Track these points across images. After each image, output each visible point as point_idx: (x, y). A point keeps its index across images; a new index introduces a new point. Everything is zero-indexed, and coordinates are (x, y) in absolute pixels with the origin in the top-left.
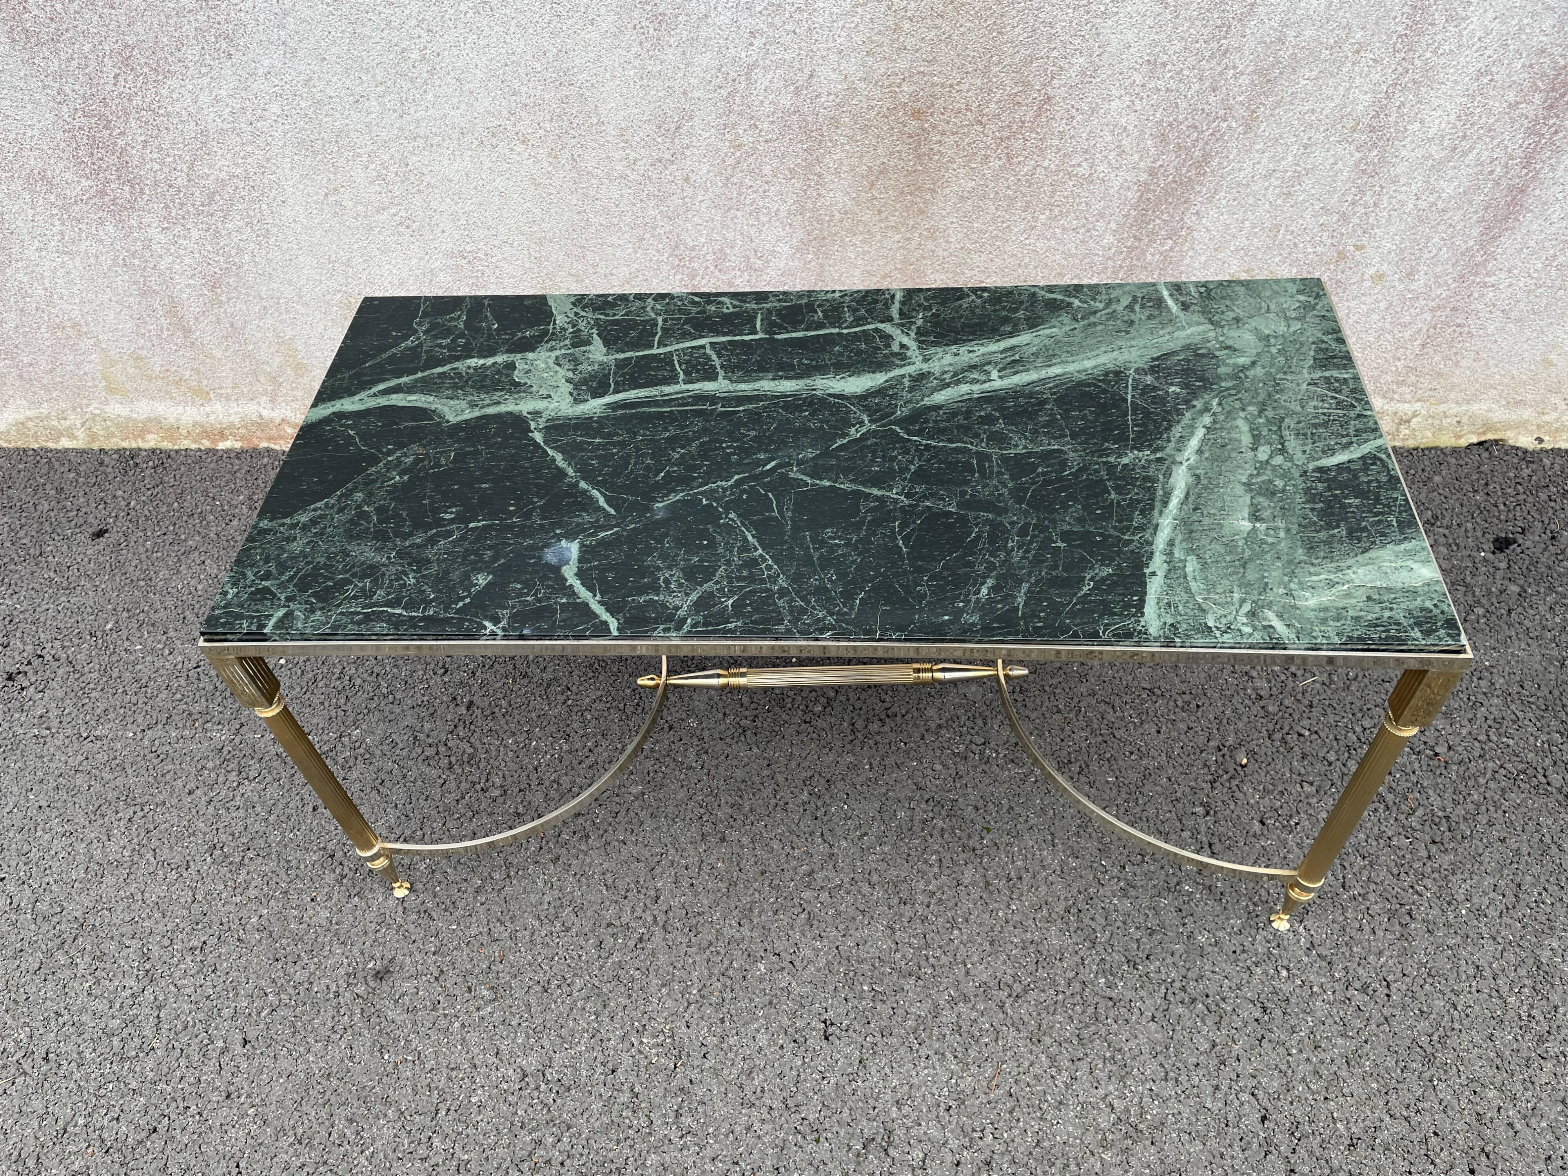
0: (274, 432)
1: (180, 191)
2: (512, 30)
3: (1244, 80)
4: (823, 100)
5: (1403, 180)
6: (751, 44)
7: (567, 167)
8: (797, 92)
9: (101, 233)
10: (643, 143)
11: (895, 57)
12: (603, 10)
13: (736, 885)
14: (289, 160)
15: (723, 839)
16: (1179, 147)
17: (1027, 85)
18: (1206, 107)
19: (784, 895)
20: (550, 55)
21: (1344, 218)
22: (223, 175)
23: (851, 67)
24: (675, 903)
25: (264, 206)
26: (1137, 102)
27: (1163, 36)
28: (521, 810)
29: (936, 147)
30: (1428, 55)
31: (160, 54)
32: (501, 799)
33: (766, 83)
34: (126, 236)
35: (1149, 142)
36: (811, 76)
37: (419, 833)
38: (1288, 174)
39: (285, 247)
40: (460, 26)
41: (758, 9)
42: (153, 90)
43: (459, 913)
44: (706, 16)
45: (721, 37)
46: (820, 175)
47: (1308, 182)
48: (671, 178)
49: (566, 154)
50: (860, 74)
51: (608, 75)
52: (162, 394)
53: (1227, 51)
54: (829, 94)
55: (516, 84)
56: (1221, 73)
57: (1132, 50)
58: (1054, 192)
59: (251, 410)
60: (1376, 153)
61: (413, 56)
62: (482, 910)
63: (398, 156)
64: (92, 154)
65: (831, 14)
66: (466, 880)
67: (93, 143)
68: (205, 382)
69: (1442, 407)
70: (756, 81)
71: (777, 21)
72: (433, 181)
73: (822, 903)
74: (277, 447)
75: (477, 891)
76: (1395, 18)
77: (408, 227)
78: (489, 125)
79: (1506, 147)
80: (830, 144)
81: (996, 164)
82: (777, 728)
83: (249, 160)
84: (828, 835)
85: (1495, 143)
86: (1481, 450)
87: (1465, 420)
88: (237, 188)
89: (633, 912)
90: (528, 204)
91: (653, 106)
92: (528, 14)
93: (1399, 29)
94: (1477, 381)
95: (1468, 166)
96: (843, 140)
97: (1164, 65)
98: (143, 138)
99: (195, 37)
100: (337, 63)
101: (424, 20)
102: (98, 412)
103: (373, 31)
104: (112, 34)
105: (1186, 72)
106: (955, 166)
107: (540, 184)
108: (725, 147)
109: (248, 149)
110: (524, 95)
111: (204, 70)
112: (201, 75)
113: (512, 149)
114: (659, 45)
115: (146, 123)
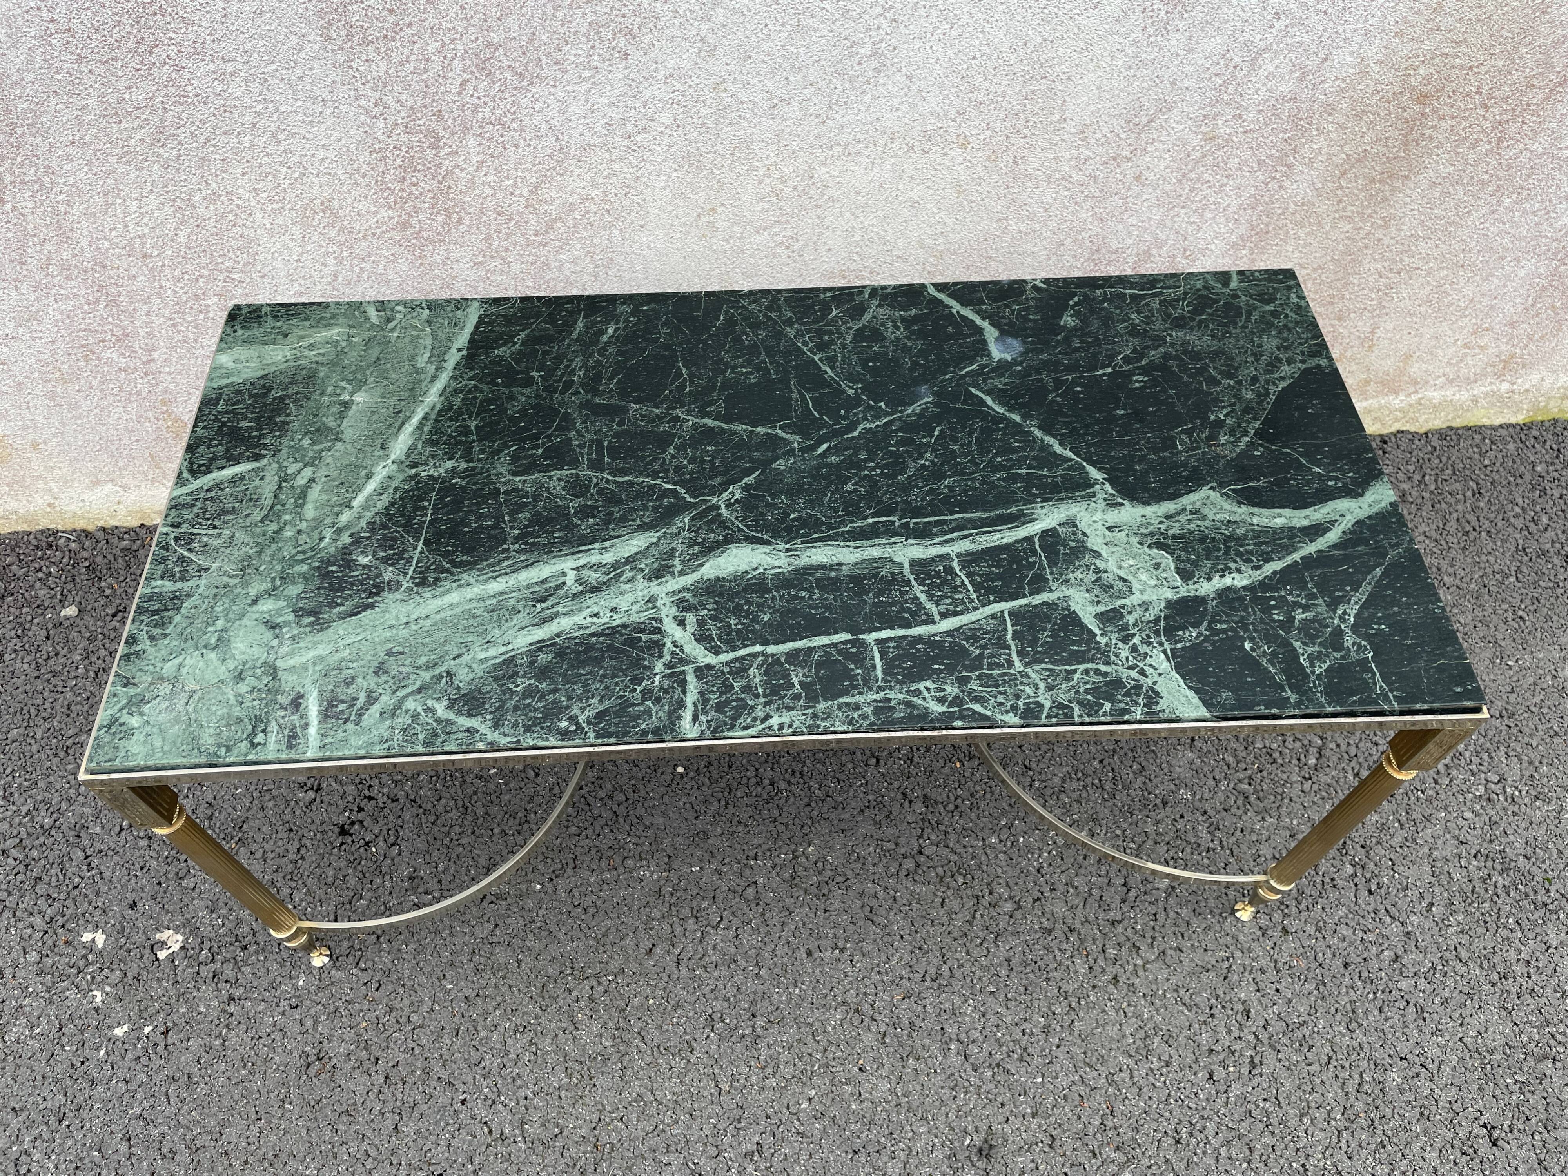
1: (511, 219)
4: (1327, 85)
7: (1003, 171)
8: (1302, 78)
10: (1103, 140)
11: (1424, 38)
13: (1324, 985)
14: (663, 178)
15: (1285, 931)
19: (1380, 988)
22: (574, 198)
23: (1372, 50)
24: (1270, 1014)
25: (616, 232)
28: (1046, 924)
29: (1428, 132)
31: (532, 55)
32: (1018, 915)
33: (1271, 69)
36: (1325, 59)
37: (945, 968)
39: (628, 277)
40: (934, 13)
42: (510, 100)
43: (1038, 1061)
46: (1289, 166)
48: (1119, 177)
49: (1009, 156)
50: (1380, 57)
51: (1091, 67)
54: (1337, 78)
55: (978, 80)
58: (1530, 175)
61: (863, 51)
62: (1061, 1054)
63: (804, 168)
64: (404, 178)
66: (1026, 1020)
67: (409, 166)
70: (1260, 68)
72: (836, 195)
73: (1424, 992)
75: (1046, 1030)
77: (788, 248)
78: (929, 127)
80: (1315, 133)
81: (1483, 148)
82: (1279, 790)
83: (613, 180)
84: (1393, 910)
88: (587, 212)
89: (1229, 1032)
90: (942, 214)
91: (1130, 98)
96: (1331, 128)
98: (480, 157)
99: (587, 34)
100: (764, 62)
101: (891, 7)
103: (823, 22)
104: (472, 30)
106: (1440, 151)
107: (965, 190)
108: (1195, 140)
109: (616, 167)
110: (983, 92)
111: (586, 74)
112: (581, 79)
113: (946, 154)
114: (1165, 29)
115: (490, 140)
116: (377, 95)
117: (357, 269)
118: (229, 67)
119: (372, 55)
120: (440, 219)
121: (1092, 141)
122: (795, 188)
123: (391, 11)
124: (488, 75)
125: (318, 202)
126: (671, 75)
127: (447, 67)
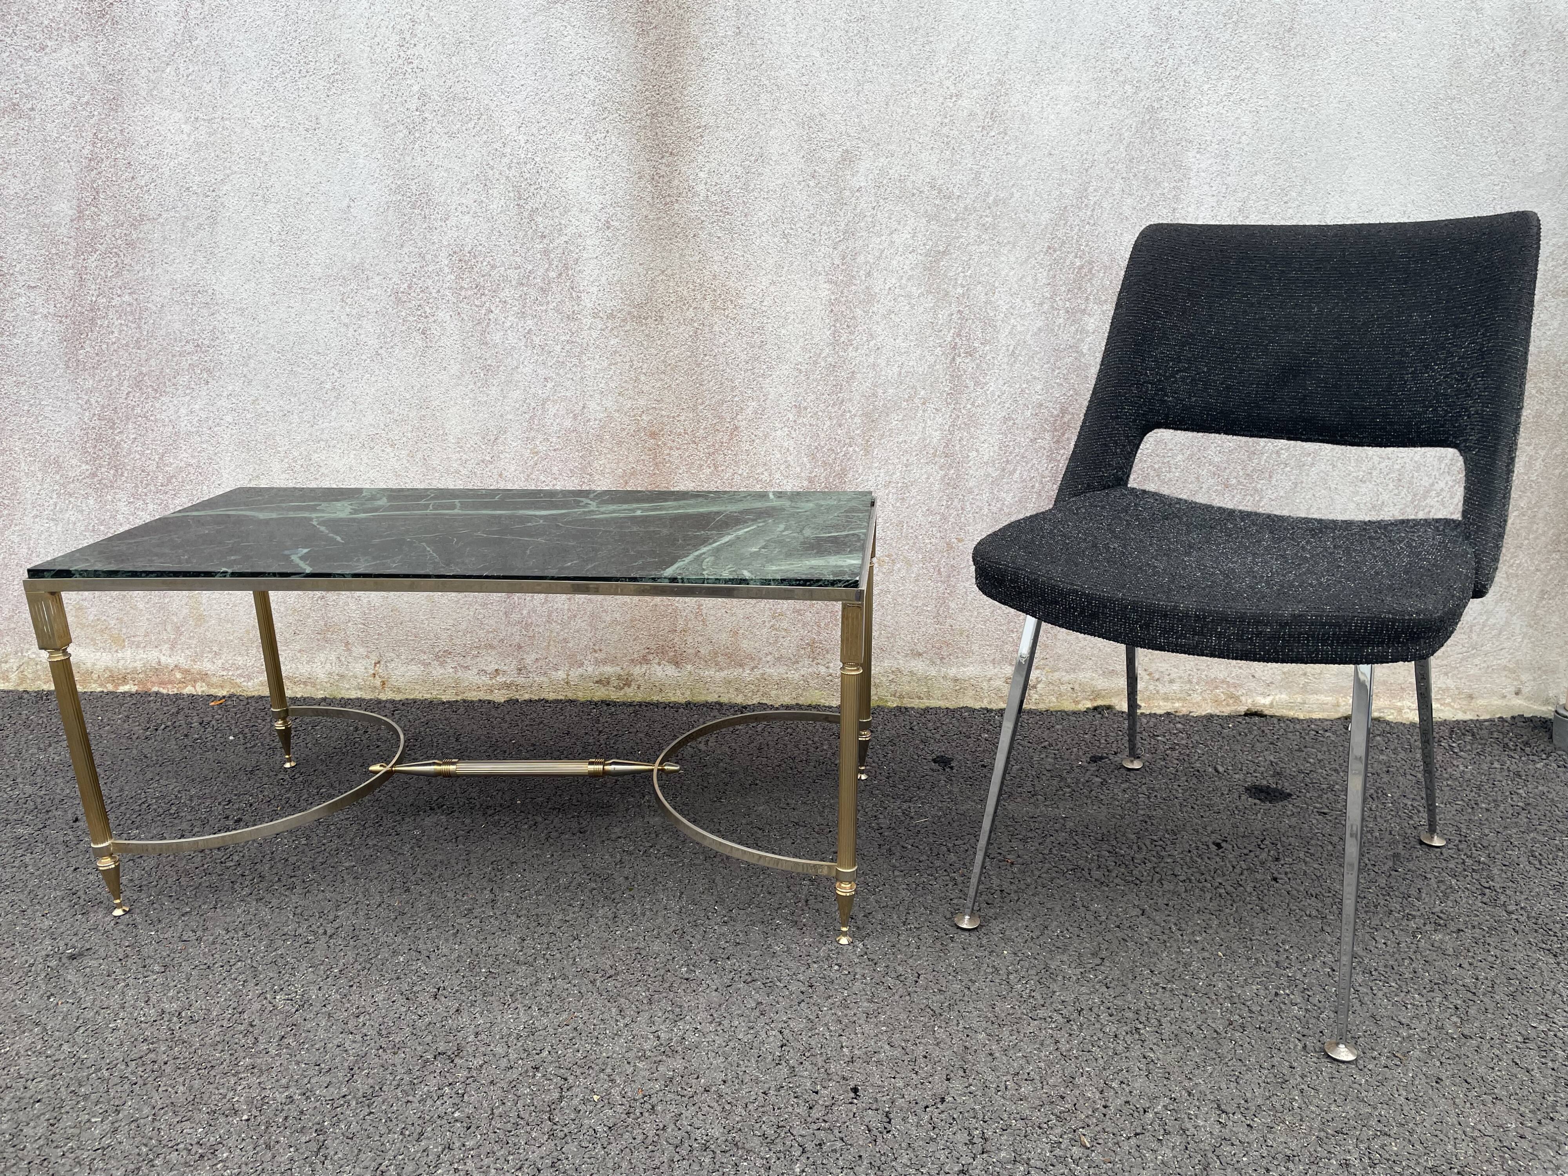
0: (166, 678)
1: (148, 475)
2: (393, 372)
3: (857, 420)
4: (591, 423)
5: (976, 491)
6: (545, 386)
7: (419, 465)
8: (575, 417)
9: (84, 505)
10: (472, 449)
11: (636, 397)
12: (452, 362)
16: (825, 463)
17: (721, 418)
18: (837, 437)
20: (416, 389)
21: (944, 518)
22: (182, 464)
23: (609, 403)
26: (793, 432)
27: (801, 390)
29: (667, 458)
30: (969, 406)
31: (162, 380)
32: (233, 868)
33: (554, 411)
34: (101, 508)
35: (805, 459)
36: (584, 407)
38: (900, 485)
40: (361, 368)
41: (550, 364)
42: (150, 404)
43: (162, 925)
44: (517, 368)
45: (526, 380)
47: (914, 491)
49: (420, 455)
50: (615, 408)
51: (452, 403)
53: (843, 401)
54: (595, 420)
55: (392, 407)
56: (842, 415)
57: (784, 398)
59: (152, 656)
60: (952, 472)
61: (327, 386)
62: (181, 924)
63: (305, 453)
64: (96, 446)
65: (595, 369)
66: (177, 908)
67: (99, 439)
68: (124, 630)
69: (1057, 675)
70: (548, 410)
71: (562, 372)
72: (326, 472)
73: (471, 925)
74: (165, 691)
76: (942, 383)
78: (371, 433)
79: (1038, 469)
80: (597, 454)
85: (1029, 465)
86: (1096, 713)
87: (1077, 687)
88: (189, 473)
91: (480, 424)
92: (405, 362)
93: (946, 389)
94: (1074, 651)
95: (1016, 482)
96: (605, 451)
97: (806, 408)
98: (134, 436)
99: (188, 370)
100: (277, 390)
101: (337, 364)
103: (304, 370)
105: (820, 414)
108: (527, 454)
109: (204, 446)
110: (396, 414)
111: (188, 391)
112: (186, 395)
113: (383, 451)
114: (486, 384)
115: (139, 426)
116: (87, 397)
117: (67, 502)
118: (22, 379)
119: (87, 377)
120: (112, 472)
121: (466, 449)
122: (302, 466)
123: (97, 354)
124: (140, 390)
125: (52, 458)
126: (231, 395)
127: (121, 385)
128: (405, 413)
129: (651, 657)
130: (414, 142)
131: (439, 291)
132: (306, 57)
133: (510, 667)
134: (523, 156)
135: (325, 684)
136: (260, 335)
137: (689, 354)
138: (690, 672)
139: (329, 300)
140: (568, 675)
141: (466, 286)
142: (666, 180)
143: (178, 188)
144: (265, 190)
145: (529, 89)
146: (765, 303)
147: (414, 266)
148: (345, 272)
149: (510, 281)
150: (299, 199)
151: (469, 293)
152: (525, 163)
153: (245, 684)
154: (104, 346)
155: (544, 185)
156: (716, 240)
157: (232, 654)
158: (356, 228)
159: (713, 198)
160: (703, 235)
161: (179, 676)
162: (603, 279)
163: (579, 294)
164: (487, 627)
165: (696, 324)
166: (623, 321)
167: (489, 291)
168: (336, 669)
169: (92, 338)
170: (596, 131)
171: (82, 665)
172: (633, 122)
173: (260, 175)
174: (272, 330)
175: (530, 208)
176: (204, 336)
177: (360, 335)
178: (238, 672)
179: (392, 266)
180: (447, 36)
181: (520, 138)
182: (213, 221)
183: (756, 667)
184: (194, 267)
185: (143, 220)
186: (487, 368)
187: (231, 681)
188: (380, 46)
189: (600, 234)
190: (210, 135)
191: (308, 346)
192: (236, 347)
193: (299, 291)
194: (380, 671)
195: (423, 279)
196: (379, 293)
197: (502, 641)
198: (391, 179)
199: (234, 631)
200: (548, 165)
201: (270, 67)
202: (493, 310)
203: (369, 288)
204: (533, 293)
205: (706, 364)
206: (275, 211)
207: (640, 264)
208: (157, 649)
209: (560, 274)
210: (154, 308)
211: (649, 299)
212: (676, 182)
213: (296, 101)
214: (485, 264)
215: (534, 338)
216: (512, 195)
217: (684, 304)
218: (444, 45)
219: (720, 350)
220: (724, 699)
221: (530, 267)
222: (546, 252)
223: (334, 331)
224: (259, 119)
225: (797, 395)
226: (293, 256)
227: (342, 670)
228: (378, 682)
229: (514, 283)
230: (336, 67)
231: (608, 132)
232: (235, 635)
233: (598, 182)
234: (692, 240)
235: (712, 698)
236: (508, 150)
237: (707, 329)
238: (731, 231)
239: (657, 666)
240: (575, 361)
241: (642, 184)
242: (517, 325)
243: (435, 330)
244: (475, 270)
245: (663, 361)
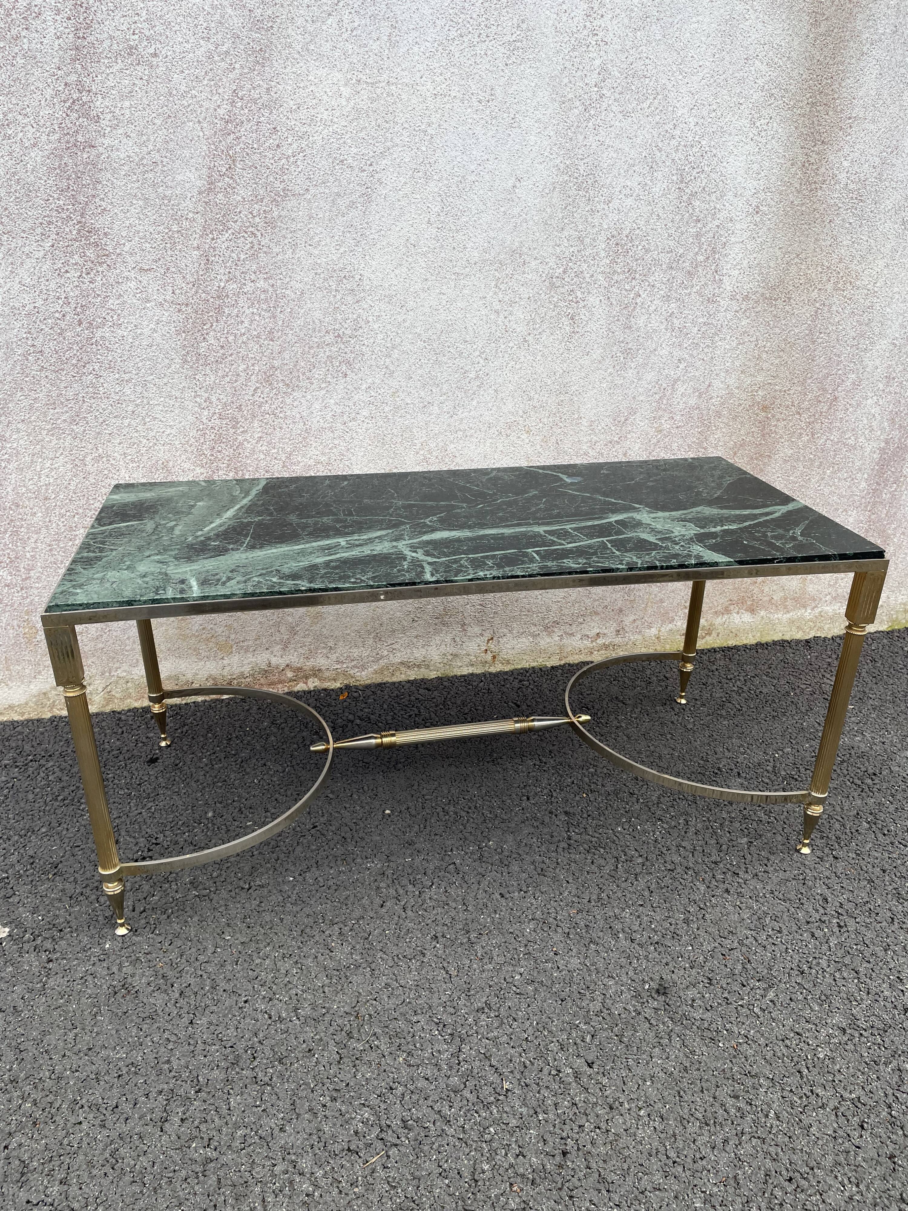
0: (275, 678)
2: (538, 358)
4: (713, 401)
6: (678, 367)
7: (552, 448)
8: (700, 397)
10: (602, 430)
11: (756, 374)
12: (596, 346)
16: (900, 426)
17: (825, 390)
20: (558, 374)
23: (732, 381)
26: (880, 400)
27: (893, 362)
29: (773, 429)
31: (295, 374)
33: (683, 391)
35: (886, 424)
36: (709, 386)
40: (506, 356)
41: (685, 345)
42: (281, 400)
44: (655, 350)
45: (662, 362)
48: (615, 454)
49: (553, 439)
50: (736, 385)
51: (590, 387)
52: (190, 651)
54: (718, 397)
57: (878, 370)
58: (835, 455)
59: (262, 659)
61: (471, 376)
64: (213, 448)
65: (725, 349)
67: (218, 439)
68: (233, 636)
70: (677, 390)
71: (695, 353)
78: (509, 421)
81: (805, 438)
91: (613, 406)
96: (722, 425)
97: (894, 378)
98: (260, 435)
100: (419, 381)
101: (484, 352)
102: (125, 674)
103: (449, 359)
106: (783, 440)
108: (652, 432)
109: (336, 442)
110: (536, 400)
111: (323, 385)
112: (321, 389)
113: (519, 437)
114: (624, 367)
115: (266, 424)
116: (207, 395)
119: (208, 372)
121: (597, 431)
123: (222, 347)
124: (270, 385)
126: (369, 387)
127: (248, 379)
128: (544, 399)
129: (732, 607)
130: (588, 120)
131: (592, 276)
132: (487, 19)
133: (610, 629)
134: (691, 138)
135: (438, 665)
136: (407, 324)
137: (807, 332)
138: (762, 617)
139: (483, 286)
140: (659, 631)
141: (619, 270)
142: (814, 167)
143: (330, 160)
144: (428, 166)
145: (705, 71)
146: (878, 285)
147: (572, 250)
148: (502, 257)
149: (661, 265)
150: (463, 177)
151: (621, 277)
152: (692, 146)
153: (358, 674)
154: (231, 338)
155: (706, 169)
156: (847, 225)
157: (347, 647)
158: (519, 209)
159: (851, 186)
160: (838, 221)
161: (290, 674)
162: (745, 262)
163: (721, 278)
164: (594, 596)
165: (817, 305)
166: (756, 302)
167: (640, 275)
168: (451, 650)
169: (218, 329)
170: (761, 117)
171: (181, 677)
172: (795, 110)
173: (424, 149)
174: (421, 318)
175: (689, 192)
176: (346, 326)
177: (510, 321)
178: (353, 664)
179: (550, 250)
180: (636, 9)
181: (691, 120)
182: (367, 198)
183: (816, 607)
184: (342, 250)
185: (286, 196)
186: (627, 352)
187: (345, 673)
188: (567, 14)
189: (749, 219)
190: (373, 101)
191: (455, 335)
192: (380, 336)
193: (453, 277)
194: (492, 646)
195: (578, 263)
196: (534, 278)
197: (606, 607)
198: (560, 159)
199: (352, 625)
200: (712, 149)
201: (447, 28)
202: (641, 293)
203: (524, 273)
204: (680, 276)
205: (821, 340)
206: (436, 190)
207: (780, 248)
208: (267, 652)
209: (708, 258)
210: (293, 296)
211: (782, 281)
212: (823, 170)
213: (472, 67)
214: (640, 247)
215: (675, 321)
216: (675, 178)
217: (811, 286)
218: (631, 18)
219: (834, 328)
220: (787, 637)
221: (681, 251)
222: (698, 235)
223: (485, 318)
224: (429, 85)
225: (889, 366)
226: (450, 240)
227: (454, 650)
228: (489, 657)
229: (664, 266)
230: (518, 33)
231: (771, 118)
232: (353, 628)
233: (756, 167)
234: (828, 226)
235: (777, 637)
236: (677, 132)
237: (826, 309)
238: (860, 218)
239: (735, 615)
240: (708, 342)
241: (793, 170)
242: (661, 309)
243: (584, 314)
244: (630, 253)
245: (784, 340)
